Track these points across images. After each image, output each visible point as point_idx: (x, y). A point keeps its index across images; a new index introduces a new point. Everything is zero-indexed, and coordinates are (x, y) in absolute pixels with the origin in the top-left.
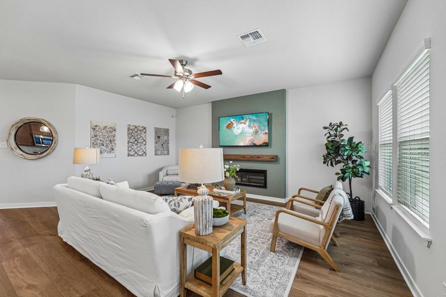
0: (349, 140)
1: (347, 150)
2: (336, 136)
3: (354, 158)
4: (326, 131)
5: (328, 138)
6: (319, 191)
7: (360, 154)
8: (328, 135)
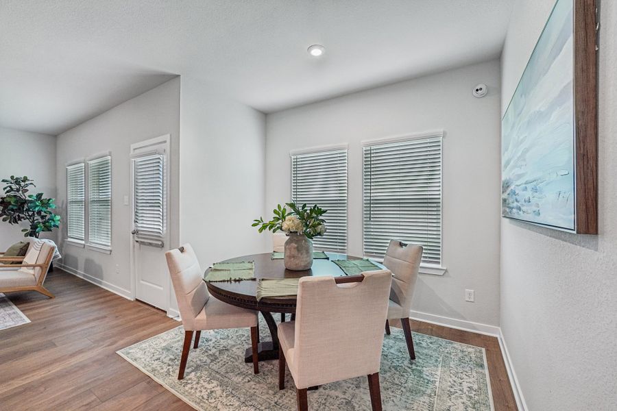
0: (37, 196)
1: (37, 206)
2: (18, 190)
3: (43, 214)
4: (5, 185)
5: (7, 192)
6: (5, 251)
7: (49, 209)
8: (9, 188)
